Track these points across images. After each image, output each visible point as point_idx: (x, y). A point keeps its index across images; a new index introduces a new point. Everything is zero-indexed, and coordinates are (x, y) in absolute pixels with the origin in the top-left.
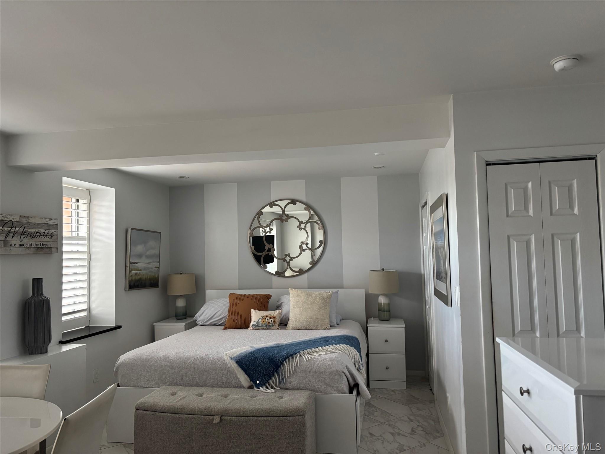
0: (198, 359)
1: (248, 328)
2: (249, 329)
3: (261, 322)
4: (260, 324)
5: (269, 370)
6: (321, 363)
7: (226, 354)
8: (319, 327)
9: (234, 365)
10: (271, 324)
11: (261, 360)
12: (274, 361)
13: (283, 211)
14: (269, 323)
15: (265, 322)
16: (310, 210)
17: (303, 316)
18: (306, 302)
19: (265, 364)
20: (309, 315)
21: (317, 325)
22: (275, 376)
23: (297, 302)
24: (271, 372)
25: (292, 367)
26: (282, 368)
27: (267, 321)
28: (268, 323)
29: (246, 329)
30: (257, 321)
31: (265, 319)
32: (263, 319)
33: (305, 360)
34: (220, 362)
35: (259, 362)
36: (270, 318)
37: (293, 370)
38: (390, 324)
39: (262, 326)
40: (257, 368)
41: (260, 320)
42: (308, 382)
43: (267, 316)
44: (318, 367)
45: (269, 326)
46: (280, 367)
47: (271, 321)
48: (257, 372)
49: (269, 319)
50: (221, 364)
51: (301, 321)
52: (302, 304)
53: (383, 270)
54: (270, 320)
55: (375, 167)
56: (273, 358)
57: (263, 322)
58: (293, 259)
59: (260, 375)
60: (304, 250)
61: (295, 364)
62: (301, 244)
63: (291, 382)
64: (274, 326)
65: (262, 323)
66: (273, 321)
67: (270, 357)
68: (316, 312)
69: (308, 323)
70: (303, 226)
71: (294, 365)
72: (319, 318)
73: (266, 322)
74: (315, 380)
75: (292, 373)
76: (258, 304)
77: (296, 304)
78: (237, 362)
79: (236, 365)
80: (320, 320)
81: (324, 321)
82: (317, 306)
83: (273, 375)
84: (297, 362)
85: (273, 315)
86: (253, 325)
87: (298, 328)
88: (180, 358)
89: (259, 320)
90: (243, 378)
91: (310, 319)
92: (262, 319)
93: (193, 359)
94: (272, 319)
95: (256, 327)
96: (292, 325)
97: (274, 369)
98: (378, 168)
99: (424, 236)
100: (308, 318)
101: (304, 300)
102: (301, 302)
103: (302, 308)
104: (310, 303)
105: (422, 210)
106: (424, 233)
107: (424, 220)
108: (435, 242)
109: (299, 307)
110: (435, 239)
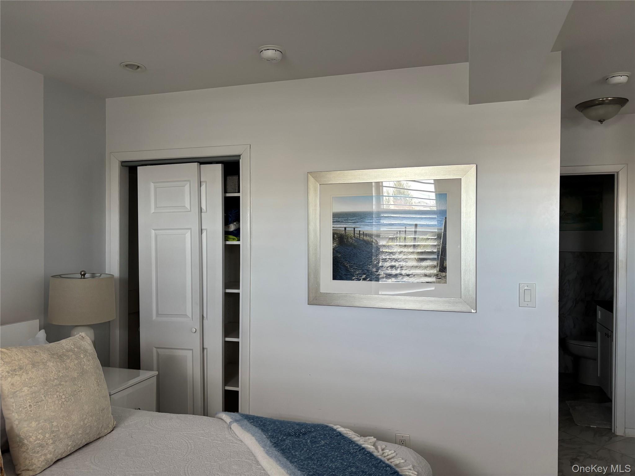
53: (84, 275)
99: (153, 213)
100: (85, 416)
101: (59, 372)
102: (56, 381)
103: (64, 397)
104: (76, 375)
105: (122, 166)
106: (156, 207)
107: (155, 186)
108: (335, 226)
109: (55, 396)
110: (333, 222)
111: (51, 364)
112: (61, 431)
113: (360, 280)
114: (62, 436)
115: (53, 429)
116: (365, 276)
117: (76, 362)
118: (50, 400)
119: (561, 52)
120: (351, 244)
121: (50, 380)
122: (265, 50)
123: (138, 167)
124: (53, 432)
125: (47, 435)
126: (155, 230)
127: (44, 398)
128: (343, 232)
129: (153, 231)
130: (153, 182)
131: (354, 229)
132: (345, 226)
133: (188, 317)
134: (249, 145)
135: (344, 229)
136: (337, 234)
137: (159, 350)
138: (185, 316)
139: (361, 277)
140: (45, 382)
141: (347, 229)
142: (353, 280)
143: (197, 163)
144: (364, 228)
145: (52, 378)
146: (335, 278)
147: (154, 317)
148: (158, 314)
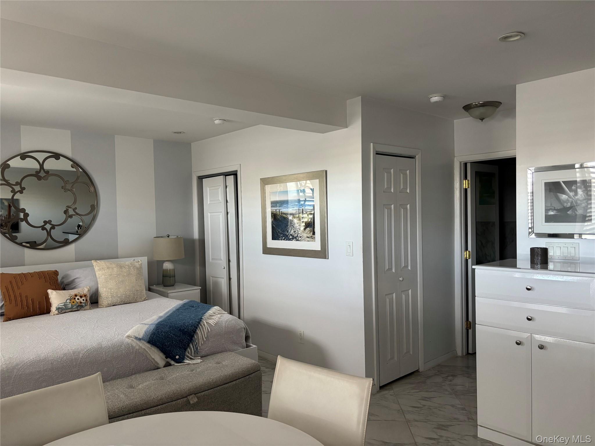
0: (92, 350)
1: (49, 313)
2: (52, 314)
3: (70, 303)
4: (68, 306)
5: (184, 342)
6: (227, 324)
7: (128, 337)
8: (138, 299)
9: (146, 346)
10: (83, 304)
11: (173, 334)
12: (187, 332)
13: (42, 166)
14: (81, 303)
15: (75, 302)
16: (79, 168)
17: (120, 290)
18: (121, 274)
19: (179, 337)
20: (127, 288)
21: (137, 297)
22: (190, 347)
23: (110, 275)
24: (187, 344)
25: (204, 335)
26: (196, 337)
27: (78, 301)
28: (79, 303)
29: (47, 315)
30: (65, 303)
31: (75, 299)
32: (72, 299)
33: (213, 324)
34: (123, 347)
35: (171, 336)
36: (81, 297)
37: (206, 336)
38: (175, 289)
39: (72, 308)
40: (172, 343)
41: (68, 301)
42: (219, 345)
43: (76, 296)
44: (226, 328)
45: (82, 306)
46: (193, 336)
47: (83, 300)
48: (173, 347)
49: (79, 298)
50: (125, 349)
51: (119, 295)
52: (117, 277)
53: (168, 236)
54: (81, 300)
55: (175, 132)
56: (183, 330)
57: (73, 302)
58: (56, 227)
59: (177, 349)
60: (71, 216)
61: (206, 330)
62: (67, 208)
63: (204, 348)
64: (86, 305)
65: (72, 304)
66: (85, 300)
67: (180, 329)
68: (135, 284)
69: (128, 297)
70: (68, 187)
71: (206, 332)
72: (138, 289)
73: (77, 303)
74: (225, 341)
75: (205, 339)
76: (50, 282)
77: (109, 278)
78: (149, 342)
79: (149, 345)
80: (139, 291)
81: (143, 292)
82: (134, 277)
83: (188, 346)
84: (207, 328)
85: (82, 293)
86: (58, 309)
87: (114, 304)
88: (65, 354)
89: (66, 301)
90: (158, 357)
91: (130, 291)
92: (70, 300)
93: (86, 352)
94: (83, 298)
95: (62, 310)
96: (108, 301)
97: (189, 339)
98: (178, 133)
99: (209, 204)
100: (126, 291)
101: (118, 272)
102: (115, 275)
103: (118, 281)
104: (125, 274)
105: (199, 179)
106: (210, 201)
107: (209, 189)
108: (272, 209)
109: (114, 281)
110: (271, 207)
111: (115, 269)
112: (115, 293)
113: (282, 240)
114: (115, 296)
115: (112, 292)
116: (284, 237)
117: (128, 270)
118: (112, 282)
119: (361, 96)
120: (279, 219)
121: (113, 274)
122: (215, 120)
123: (203, 179)
124: (111, 293)
125: (109, 294)
126: (210, 213)
127: (109, 280)
128: (275, 213)
129: (209, 214)
130: (209, 187)
131: (276, 210)
132: (275, 209)
133: (222, 261)
134: (239, 165)
135: (275, 210)
136: (273, 213)
137: (213, 278)
138: (221, 259)
139: (283, 238)
140: (111, 275)
141: (277, 210)
142: (280, 240)
143: (222, 176)
144: (284, 210)
145: (114, 274)
146: (273, 239)
147: (211, 260)
148: (212, 259)
